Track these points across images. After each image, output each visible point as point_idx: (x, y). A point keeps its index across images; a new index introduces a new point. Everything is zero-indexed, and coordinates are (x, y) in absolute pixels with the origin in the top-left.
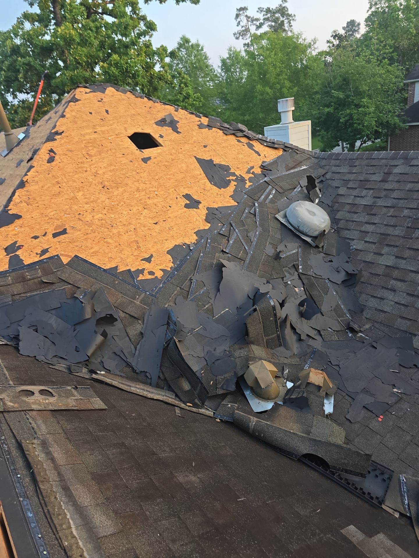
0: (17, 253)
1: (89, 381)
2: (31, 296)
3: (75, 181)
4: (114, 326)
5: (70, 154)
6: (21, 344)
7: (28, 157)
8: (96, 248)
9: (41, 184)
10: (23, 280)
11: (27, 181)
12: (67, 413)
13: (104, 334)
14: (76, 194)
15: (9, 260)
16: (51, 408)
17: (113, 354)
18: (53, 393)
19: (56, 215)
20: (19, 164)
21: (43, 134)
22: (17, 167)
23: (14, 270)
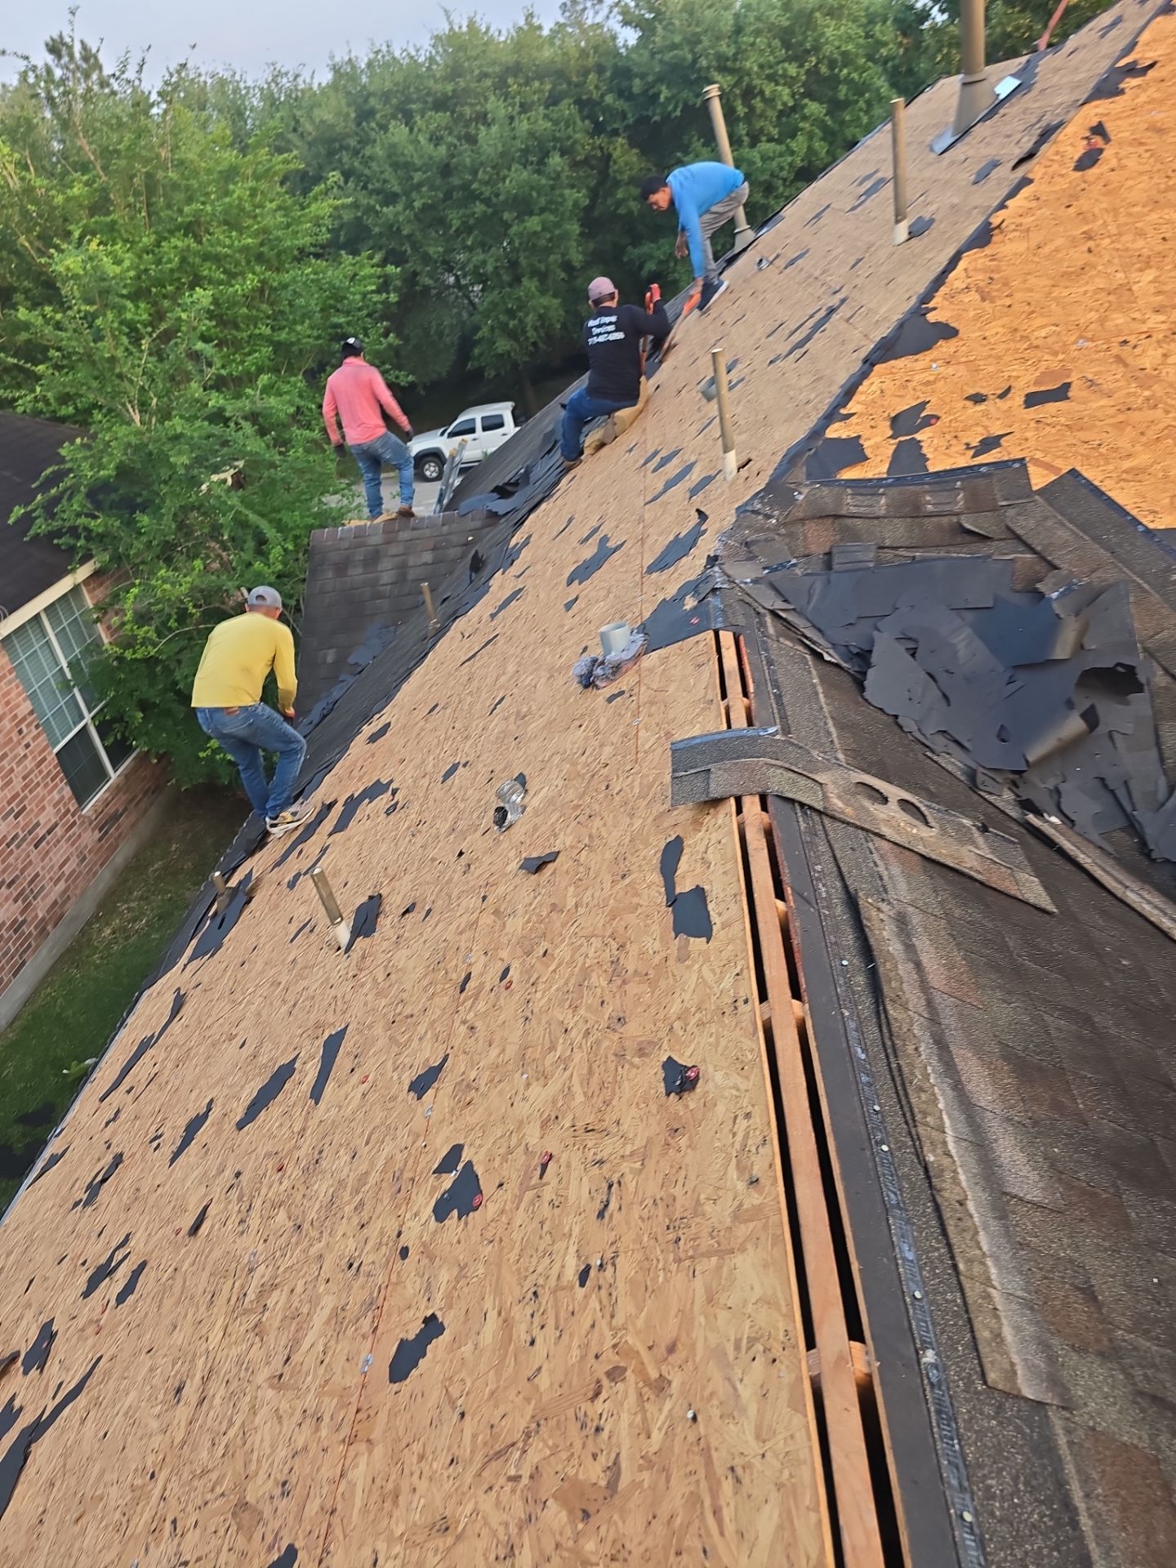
0: (918, 436)
1: (1016, 827)
2: (924, 560)
3: (1141, 234)
4: (1127, 703)
5: (1153, 140)
6: (871, 673)
7: (1018, 152)
8: (1143, 458)
9: (1036, 238)
10: (915, 512)
11: (999, 227)
12: (957, 878)
13: (1091, 718)
14: (1135, 276)
15: (895, 451)
16: (921, 849)
17: (1097, 783)
18: (930, 819)
19: (1053, 339)
20: (983, 176)
21: (1082, 76)
22: (975, 183)
23: (899, 482)
